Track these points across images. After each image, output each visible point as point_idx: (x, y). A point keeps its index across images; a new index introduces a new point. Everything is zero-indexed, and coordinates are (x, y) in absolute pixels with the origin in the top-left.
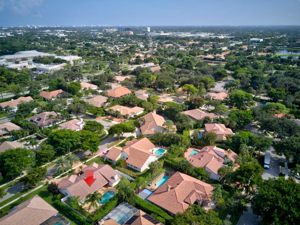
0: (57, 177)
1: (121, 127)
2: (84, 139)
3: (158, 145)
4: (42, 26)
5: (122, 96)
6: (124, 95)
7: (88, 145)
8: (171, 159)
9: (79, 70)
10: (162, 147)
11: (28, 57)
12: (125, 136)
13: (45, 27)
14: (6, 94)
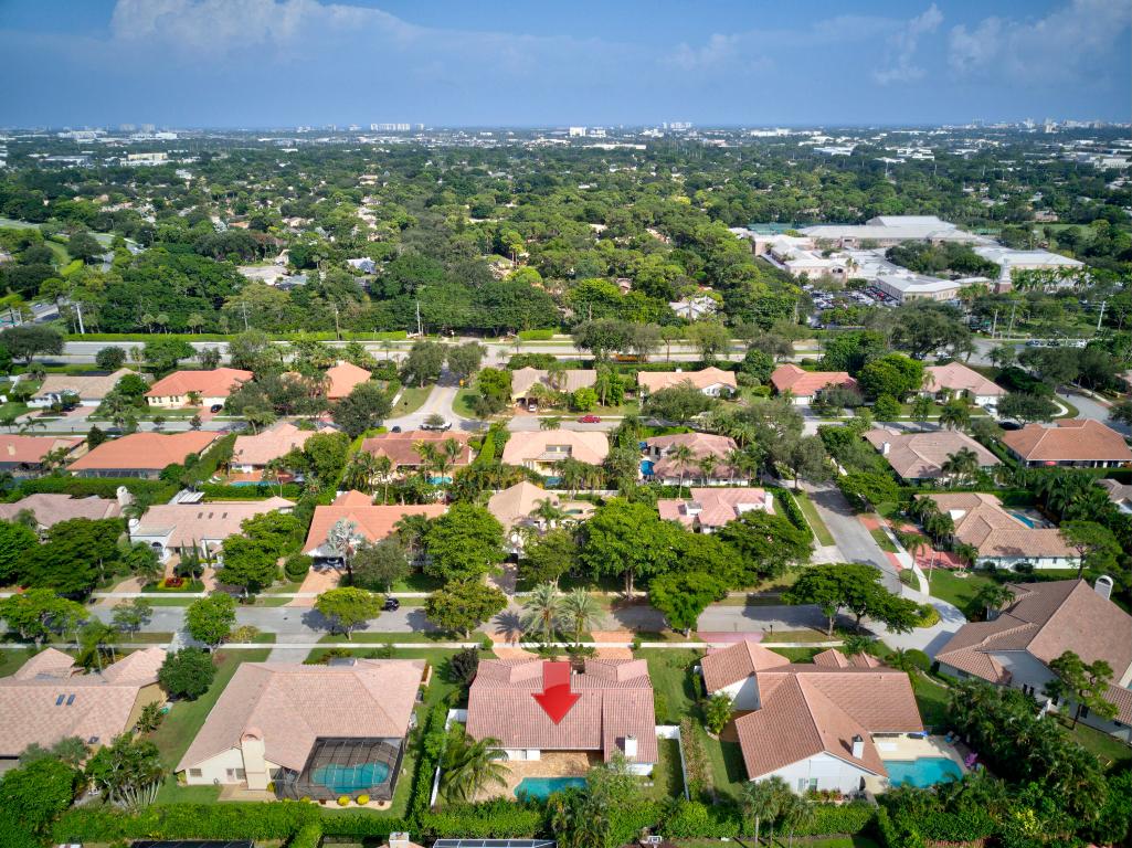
0: (528, 645)
1: (839, 581)
2: (682, 567)
3: (957, 738)
4: (1079, 125)
5: (1072, 464)
6: (1085, 463)
7: (667, 592)
8: (906, 825)
9: (1000, 313)
10: (965, 758)
11: (881, 240)
12: (874, 631)
13: (1092, 125)
14: (677, 351)
